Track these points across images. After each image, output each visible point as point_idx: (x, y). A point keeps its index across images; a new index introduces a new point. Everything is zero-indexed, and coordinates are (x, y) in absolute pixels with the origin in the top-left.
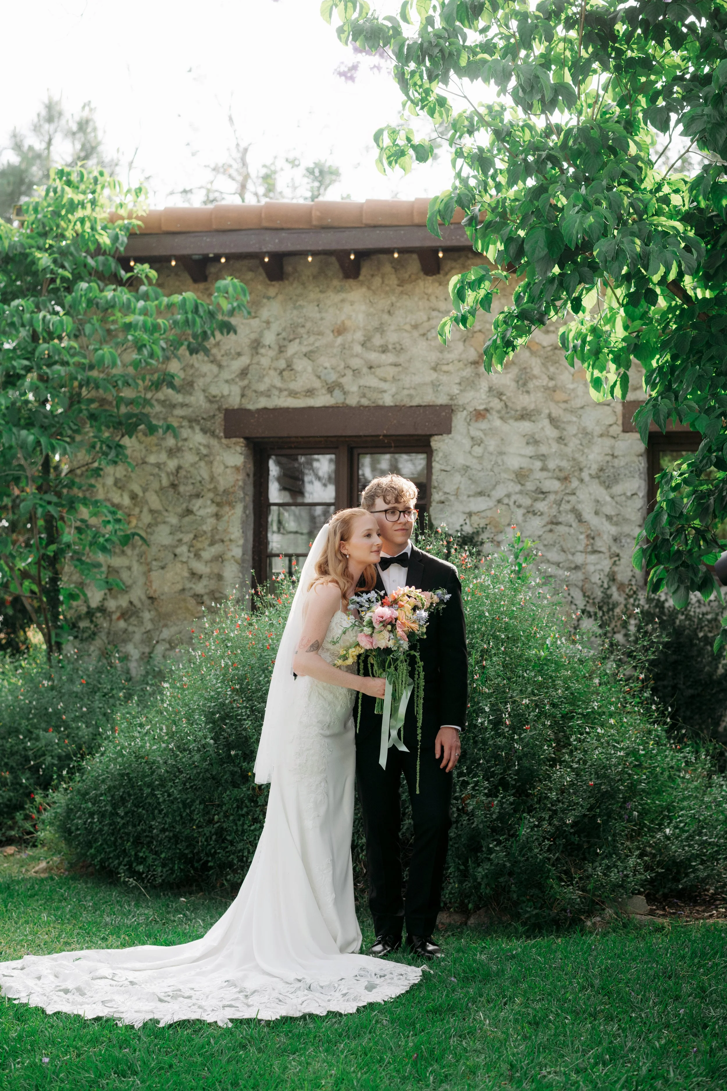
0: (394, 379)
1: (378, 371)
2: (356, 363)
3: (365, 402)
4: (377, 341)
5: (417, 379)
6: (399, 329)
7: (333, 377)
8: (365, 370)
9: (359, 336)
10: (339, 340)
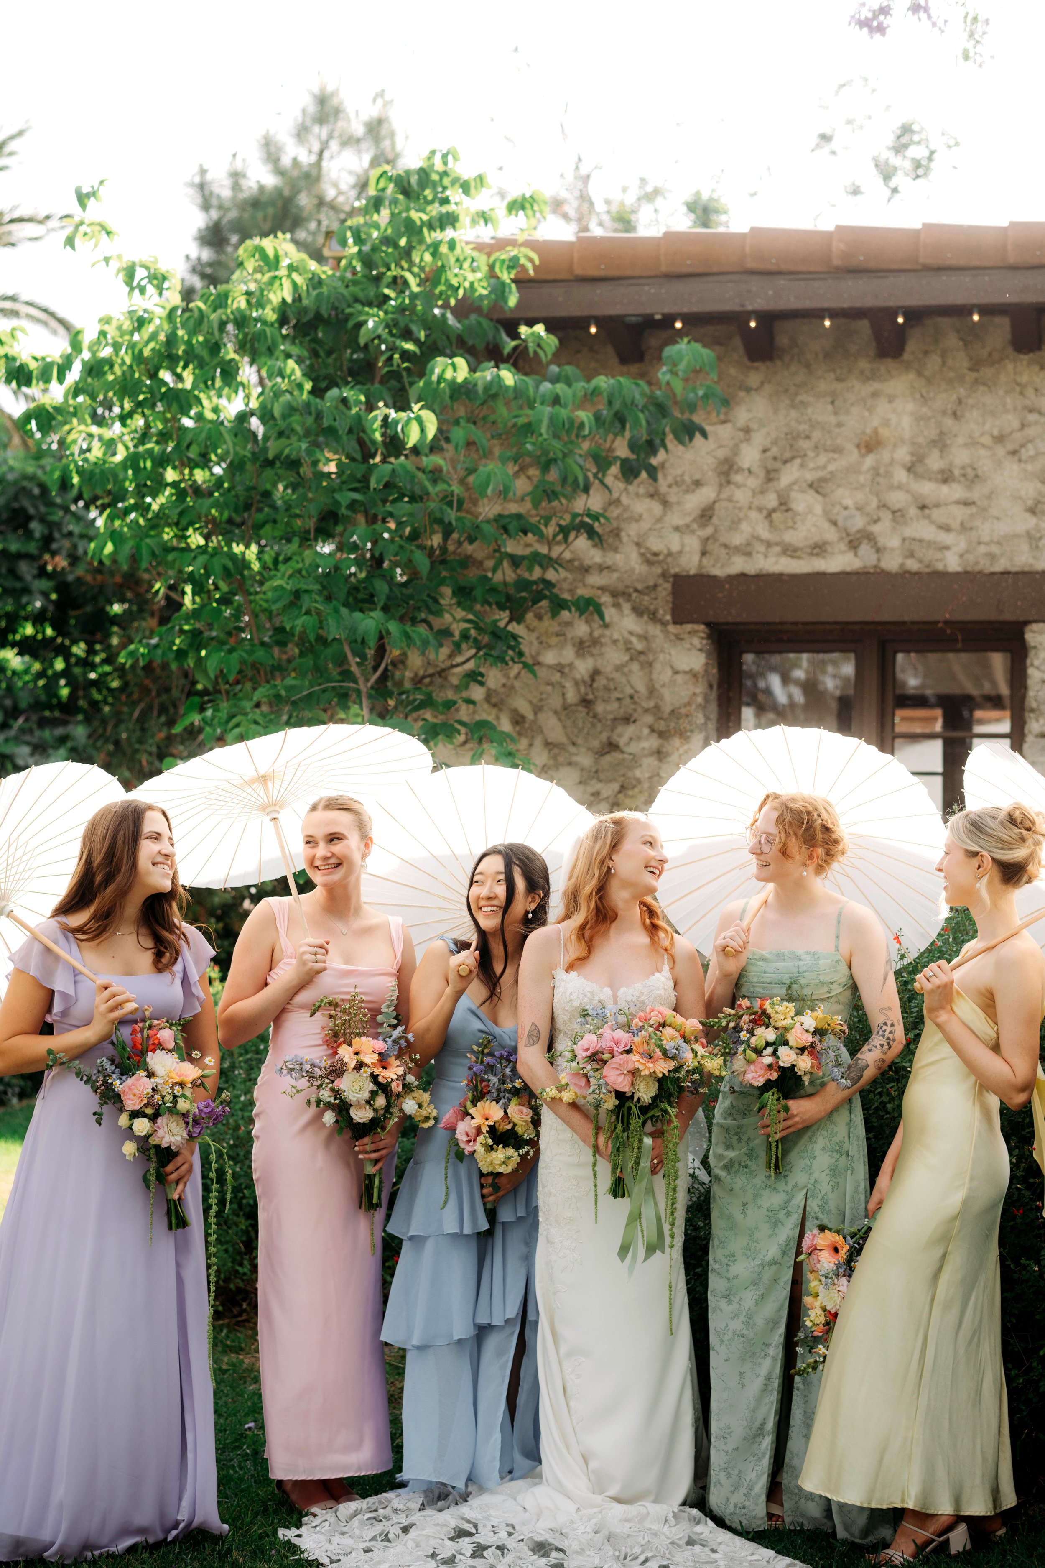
0: (964, 528)
1: (937, 514)
2: (897, 499)
3: (912, 565)
4: (935, 462)
5: (1003, 528)
6: (972, 443)
7: (858, 522)
8: (913, 511)
9: (903, 454)
10: (869, 461)
